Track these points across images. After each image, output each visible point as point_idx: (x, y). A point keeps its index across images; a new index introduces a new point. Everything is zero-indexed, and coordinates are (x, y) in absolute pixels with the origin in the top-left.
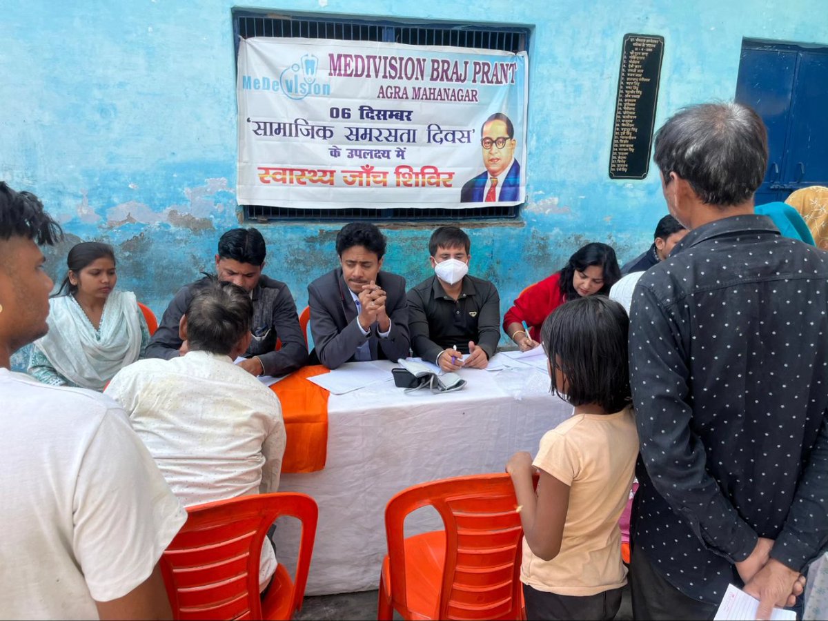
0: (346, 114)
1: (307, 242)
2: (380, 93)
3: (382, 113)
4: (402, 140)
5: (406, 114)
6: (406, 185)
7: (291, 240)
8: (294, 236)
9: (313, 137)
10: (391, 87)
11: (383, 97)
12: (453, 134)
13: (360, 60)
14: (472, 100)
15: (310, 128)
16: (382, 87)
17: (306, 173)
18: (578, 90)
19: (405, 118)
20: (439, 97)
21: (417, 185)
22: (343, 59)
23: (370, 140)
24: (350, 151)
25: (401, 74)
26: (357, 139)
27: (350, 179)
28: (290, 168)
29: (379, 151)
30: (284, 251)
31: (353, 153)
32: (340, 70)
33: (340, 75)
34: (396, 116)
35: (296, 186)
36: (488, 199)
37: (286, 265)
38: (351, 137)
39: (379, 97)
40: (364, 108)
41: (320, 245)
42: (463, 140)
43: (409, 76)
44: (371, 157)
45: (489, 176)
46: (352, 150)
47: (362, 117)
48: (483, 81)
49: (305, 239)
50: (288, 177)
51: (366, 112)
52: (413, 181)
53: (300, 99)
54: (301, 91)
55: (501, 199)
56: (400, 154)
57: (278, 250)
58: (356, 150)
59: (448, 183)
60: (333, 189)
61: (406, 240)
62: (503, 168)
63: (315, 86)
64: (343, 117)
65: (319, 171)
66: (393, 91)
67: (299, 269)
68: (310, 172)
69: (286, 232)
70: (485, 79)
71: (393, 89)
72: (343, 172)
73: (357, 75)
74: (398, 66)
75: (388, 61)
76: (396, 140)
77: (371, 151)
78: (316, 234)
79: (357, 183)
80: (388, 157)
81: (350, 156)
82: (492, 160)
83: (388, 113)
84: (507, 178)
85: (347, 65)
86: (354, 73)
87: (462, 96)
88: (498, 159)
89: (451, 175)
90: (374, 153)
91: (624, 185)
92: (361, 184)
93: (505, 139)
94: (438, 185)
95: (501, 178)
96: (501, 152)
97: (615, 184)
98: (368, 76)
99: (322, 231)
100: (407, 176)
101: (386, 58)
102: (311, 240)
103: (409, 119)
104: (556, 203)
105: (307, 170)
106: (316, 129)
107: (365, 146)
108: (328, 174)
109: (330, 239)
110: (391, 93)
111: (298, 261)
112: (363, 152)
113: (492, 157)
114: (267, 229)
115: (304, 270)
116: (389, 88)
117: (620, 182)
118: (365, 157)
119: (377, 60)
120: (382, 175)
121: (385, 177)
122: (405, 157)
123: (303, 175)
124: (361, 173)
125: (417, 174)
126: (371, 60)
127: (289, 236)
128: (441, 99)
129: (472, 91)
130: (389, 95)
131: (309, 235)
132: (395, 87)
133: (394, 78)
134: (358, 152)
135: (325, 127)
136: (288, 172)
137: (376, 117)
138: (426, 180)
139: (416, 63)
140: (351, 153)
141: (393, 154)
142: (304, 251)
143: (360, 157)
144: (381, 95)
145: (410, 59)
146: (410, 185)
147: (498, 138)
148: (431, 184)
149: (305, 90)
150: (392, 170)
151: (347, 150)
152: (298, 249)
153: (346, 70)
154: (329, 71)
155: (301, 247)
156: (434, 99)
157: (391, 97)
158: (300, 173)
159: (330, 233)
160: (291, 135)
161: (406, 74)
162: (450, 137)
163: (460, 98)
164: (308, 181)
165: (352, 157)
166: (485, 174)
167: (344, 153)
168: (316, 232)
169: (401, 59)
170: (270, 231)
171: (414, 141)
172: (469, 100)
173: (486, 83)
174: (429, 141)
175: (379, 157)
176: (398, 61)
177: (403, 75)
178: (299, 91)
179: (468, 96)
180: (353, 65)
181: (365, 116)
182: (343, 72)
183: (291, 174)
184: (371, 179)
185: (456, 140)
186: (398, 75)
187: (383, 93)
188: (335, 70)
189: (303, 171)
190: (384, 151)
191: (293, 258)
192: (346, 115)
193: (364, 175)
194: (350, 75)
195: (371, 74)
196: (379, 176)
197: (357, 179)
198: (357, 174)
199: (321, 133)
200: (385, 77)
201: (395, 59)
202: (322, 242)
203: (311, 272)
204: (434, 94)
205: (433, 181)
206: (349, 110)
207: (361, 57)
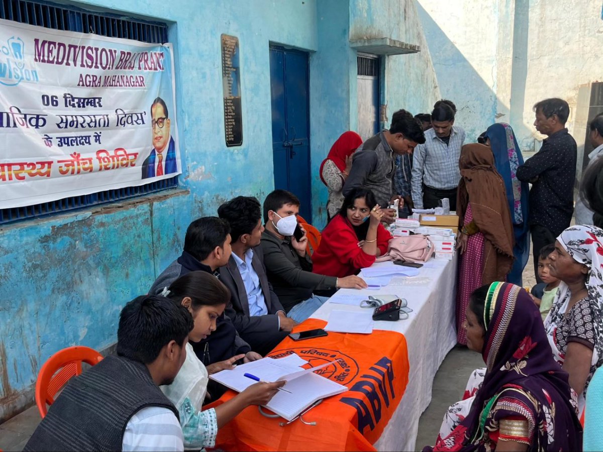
0: (53, 102)
1: (42, 242)
2: (80, 81)
3: (82, 101)
4: (100, 126)
5: (97, 100)
6: (107, 169)
7: (27, 244)
8: (30, 239)
9: (28, 127)
10: (89, 76)
11: (83, 85)
12: (132, 117)
13: (62, 48)
14: (141, 86)
15: (23, 116)
16: (81, 76)
17: (25, 166)
18: (204, 76)
19: (97, 105)
20: (118, 84)
21: (113, 168)
22: (46, 45)
23: (77, 127)
24: (59, 140)
25: (96, 63)
26: (66, 127)
27: (64, 169)
28: (6, 163)
29: (82, 137)
30: (22, 258)
31: (63, 141)
32: (43, 56)
33: (44, 61)
34: (91, 102)
35: (15, 182)
36: (159, 174)
37: (24, 274)
38: (61, 125)
39: (79, 85)
40: (68, 96)
41: (53, 243)
42: (139, 121)
43: (104, 66)
44: (77, 145)
45: (157, 153)
46: (61, 138)
47: (66, 106)
48: (145, 69)
49: (39, 240)
50: (6, 173)
51: (69, 100)
52: (111, 165)
53: (15, 85)
54: (15, 76)
55: (166, 173)
56: (98, 138)
57: (16, 259)
58: (64, 138)
59: (133, 163)
60: (50, 180)
61: (119, 222)
62: (164, 145)
63: (25, 70)
64: (53, 104)
65: (37, 163)
66: (91, 80)
67: (37, 276)
68: (29, 165)
69: (21, 236)
70: (147, 67)
71: (92, 77)
72: (59, 162)
73: (58, 63)
74: (94, 56)
75: (85, 50)
76: (95, 126)
77: (76, 137)
78: (49, 232)
79: (70, 171)
80: (89, 143)
81: (60, 145)
82: (156, 139)
83: (86, 100)
84: (168, 153)
85: (50, 51)
86: (56, 60)
87: (134, 82)
88: (161, 137)
89: (135, 155)
90: (78, 139)
91: (234, 151)
92: (73, 173)
93: (164, 119)
94: (127, 165)
95: (164, 154)
96: (162, 131)
97: (229, 151)
98: (68, 64)
99: (53, 227)
100: (106, 160)
101: (83, 48)
102: (45, 240)
103: (100, 106)
104: (204, 171)
105: (26, 164)
106: (28, 117)
107: (72, 133)
108: (46, 165)
109: (61, 235)
110: (90, 82)
111: (35, 267)
112: (70, 139)
113: (156, 136)
114: (4, 236)
115: (42, 275)
116: (88, 77)
117: (232, 149)
118: (72, 145)
119: (77, 49)
120: (88, 161)
121: (91, 163)
122: (101, 142)
123: (22, 169)
124: (73, 162)
125: (113, 157)
126: (72, 49)
127: (25, 239)
128: (120, 86)
129: (140, 77)
130: (88, 84)
131: (43, 235)
132: (93, 76)
133: (91, 67)
134: (66, 139)
135: (38, 116)
136: (6, 167)
137: (76, 105)
138: (120, 162)
139: (109, 53)
140: (61, 141)
141: (92, 139)
142: (40, 254)
143: (68, 145)
144: (81, 83)
145: (103, 50)
146: (108, 169)
147: (159, 119)
148: (123, 165)
149: (18, 76)
150: (94, 156)
151: (57, 138)
152: (35, 253)
153: (48, 57)
154: (34, 58)
155: (36, 250)
156: (115, 86)
157: (90, 85)
158: (18, 167)
159: (61, 228)
160: (8, 125)
161: (101, 64)
162: (130, 121)
163: (133, 84)
164: (26, 175)
165: (62, 145)
166: (153, 151)
167: (55, 142)
168: (49, 230)
169: (97, 49)
170: (6, 238)
171: (108, 126)
172: (139, 86)
173: (148, 70)
174: (117, 125)
175: (83, 144)
176: (94, 51)
177: (99, 65)
178: (13, 77)
179: (138, 82)
180: (55, 52)
181: (68, 104)
182: (46, 59)
183: (10, 170)
184: (81, 167)
185: (134, 123)
186: (94, 65)
187: (82, 81)
188: (39, 55)
189: (22, 165)
190: (86, 137)
191: (30, 264)
192: (55, 103)
193: (76, 163)
194: (52, 62)
195: (70, 62)
196: (86, 163)
197: (71, 168)
198: (70, 163)
199: (34, 122)
200: (82, 65)
201: (92, 49)
202: (55, 240)
203: (48, 276)
204: (115, 81)
205: (125, 162)
206: (56, 97)
207: (64, 45)
